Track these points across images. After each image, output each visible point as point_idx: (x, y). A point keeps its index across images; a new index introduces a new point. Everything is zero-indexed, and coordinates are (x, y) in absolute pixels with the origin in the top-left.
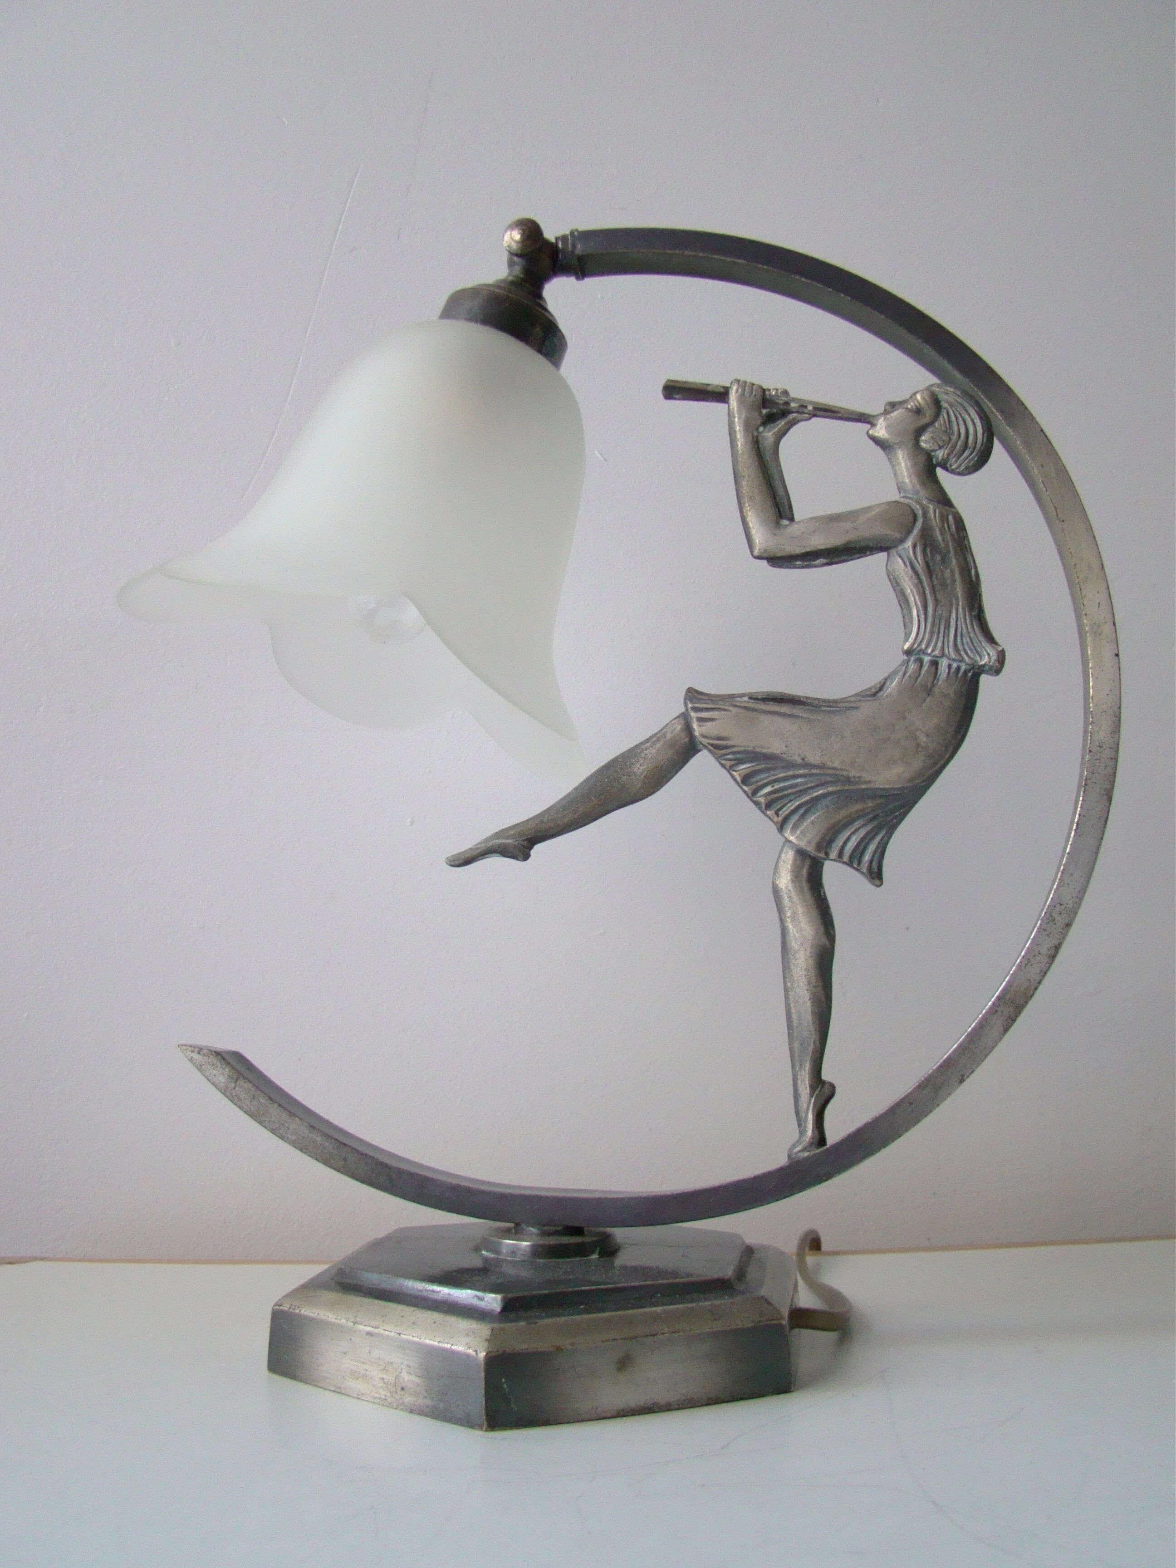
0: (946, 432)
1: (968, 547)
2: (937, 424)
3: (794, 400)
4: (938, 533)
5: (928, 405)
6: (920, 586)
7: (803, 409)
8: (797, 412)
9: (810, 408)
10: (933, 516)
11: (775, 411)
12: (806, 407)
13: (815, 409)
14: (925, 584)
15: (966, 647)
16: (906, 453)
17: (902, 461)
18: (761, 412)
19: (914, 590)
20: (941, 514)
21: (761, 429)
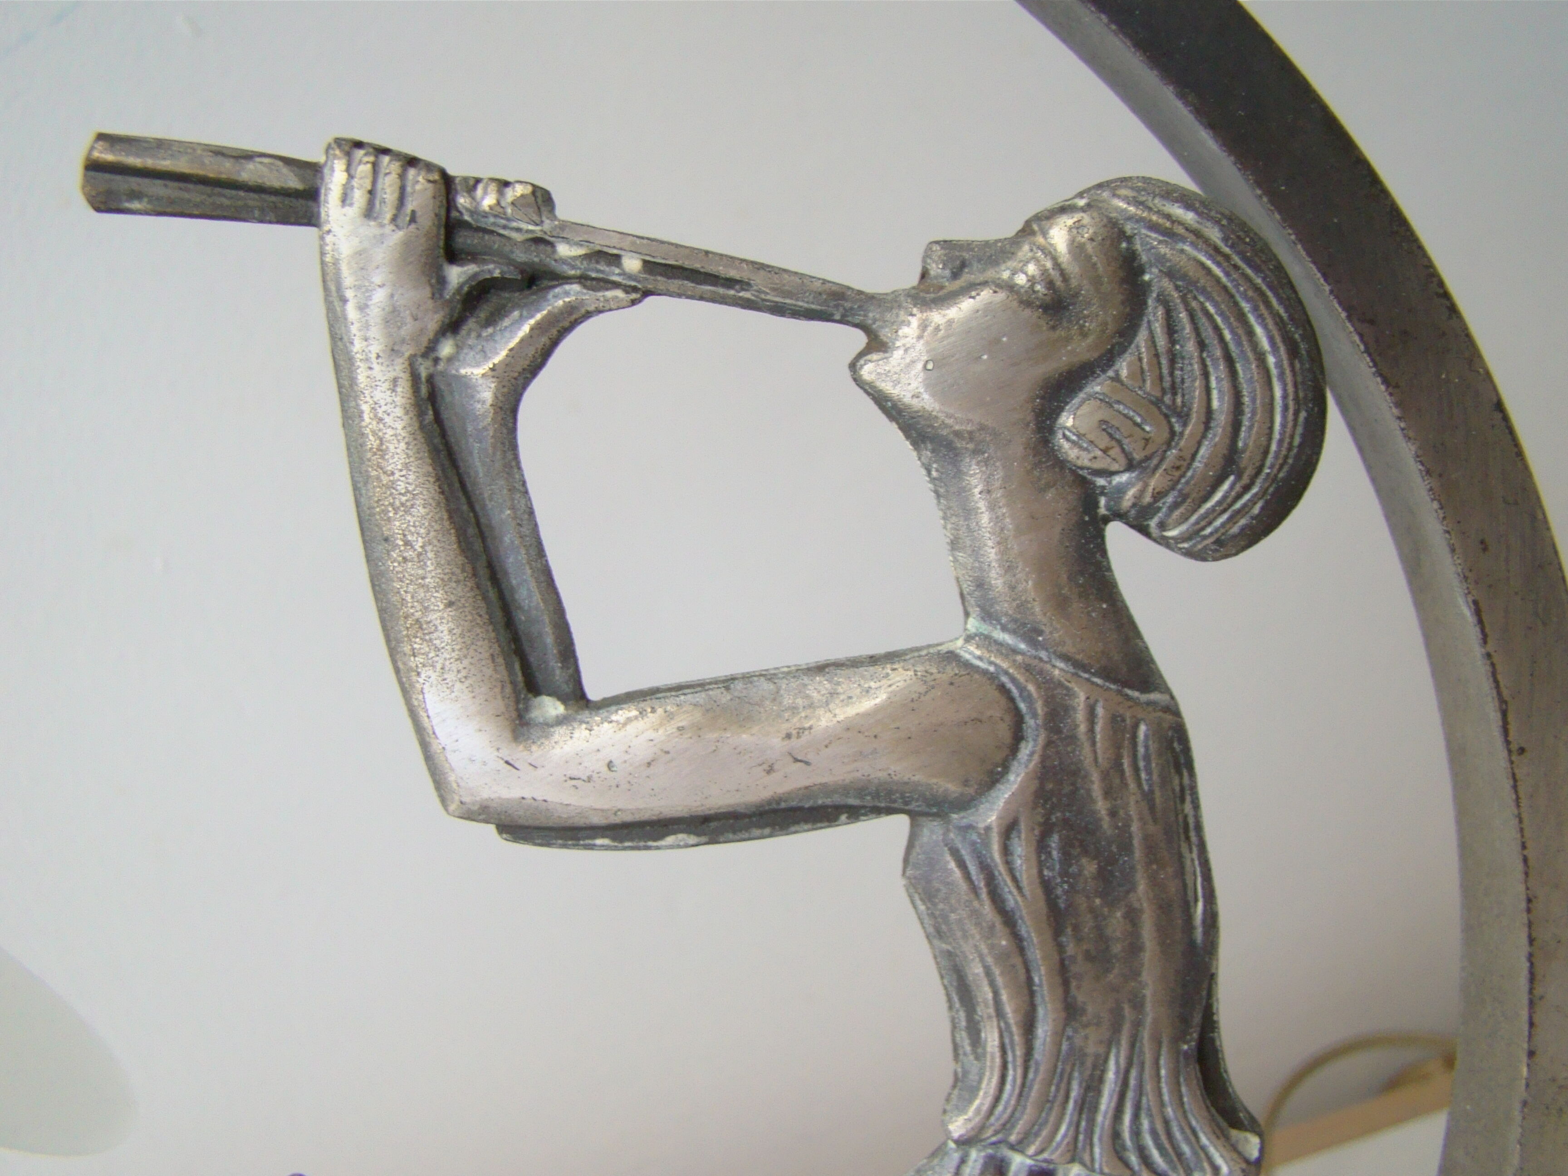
0: (1157, 403)
1: (1192, 825)
2: (1123, 367)
3: (566, 230)
4: (1097, 789)
5: (1096, 281)
6: (1017, 960)
7: (602, 267)
8: (582, 279)
9: (632, 264)
10: (1083, 728)
11: (497, 274)
12: (615, 260)
13: (650, 266)
14: (1036, 953)
15: (1148, 1141)
16: (999, 474)
17: (982, 505)
18: (442, 281)
19: (997, 971)
20: (1115, 720)
21: (446, 349)
